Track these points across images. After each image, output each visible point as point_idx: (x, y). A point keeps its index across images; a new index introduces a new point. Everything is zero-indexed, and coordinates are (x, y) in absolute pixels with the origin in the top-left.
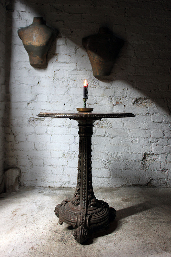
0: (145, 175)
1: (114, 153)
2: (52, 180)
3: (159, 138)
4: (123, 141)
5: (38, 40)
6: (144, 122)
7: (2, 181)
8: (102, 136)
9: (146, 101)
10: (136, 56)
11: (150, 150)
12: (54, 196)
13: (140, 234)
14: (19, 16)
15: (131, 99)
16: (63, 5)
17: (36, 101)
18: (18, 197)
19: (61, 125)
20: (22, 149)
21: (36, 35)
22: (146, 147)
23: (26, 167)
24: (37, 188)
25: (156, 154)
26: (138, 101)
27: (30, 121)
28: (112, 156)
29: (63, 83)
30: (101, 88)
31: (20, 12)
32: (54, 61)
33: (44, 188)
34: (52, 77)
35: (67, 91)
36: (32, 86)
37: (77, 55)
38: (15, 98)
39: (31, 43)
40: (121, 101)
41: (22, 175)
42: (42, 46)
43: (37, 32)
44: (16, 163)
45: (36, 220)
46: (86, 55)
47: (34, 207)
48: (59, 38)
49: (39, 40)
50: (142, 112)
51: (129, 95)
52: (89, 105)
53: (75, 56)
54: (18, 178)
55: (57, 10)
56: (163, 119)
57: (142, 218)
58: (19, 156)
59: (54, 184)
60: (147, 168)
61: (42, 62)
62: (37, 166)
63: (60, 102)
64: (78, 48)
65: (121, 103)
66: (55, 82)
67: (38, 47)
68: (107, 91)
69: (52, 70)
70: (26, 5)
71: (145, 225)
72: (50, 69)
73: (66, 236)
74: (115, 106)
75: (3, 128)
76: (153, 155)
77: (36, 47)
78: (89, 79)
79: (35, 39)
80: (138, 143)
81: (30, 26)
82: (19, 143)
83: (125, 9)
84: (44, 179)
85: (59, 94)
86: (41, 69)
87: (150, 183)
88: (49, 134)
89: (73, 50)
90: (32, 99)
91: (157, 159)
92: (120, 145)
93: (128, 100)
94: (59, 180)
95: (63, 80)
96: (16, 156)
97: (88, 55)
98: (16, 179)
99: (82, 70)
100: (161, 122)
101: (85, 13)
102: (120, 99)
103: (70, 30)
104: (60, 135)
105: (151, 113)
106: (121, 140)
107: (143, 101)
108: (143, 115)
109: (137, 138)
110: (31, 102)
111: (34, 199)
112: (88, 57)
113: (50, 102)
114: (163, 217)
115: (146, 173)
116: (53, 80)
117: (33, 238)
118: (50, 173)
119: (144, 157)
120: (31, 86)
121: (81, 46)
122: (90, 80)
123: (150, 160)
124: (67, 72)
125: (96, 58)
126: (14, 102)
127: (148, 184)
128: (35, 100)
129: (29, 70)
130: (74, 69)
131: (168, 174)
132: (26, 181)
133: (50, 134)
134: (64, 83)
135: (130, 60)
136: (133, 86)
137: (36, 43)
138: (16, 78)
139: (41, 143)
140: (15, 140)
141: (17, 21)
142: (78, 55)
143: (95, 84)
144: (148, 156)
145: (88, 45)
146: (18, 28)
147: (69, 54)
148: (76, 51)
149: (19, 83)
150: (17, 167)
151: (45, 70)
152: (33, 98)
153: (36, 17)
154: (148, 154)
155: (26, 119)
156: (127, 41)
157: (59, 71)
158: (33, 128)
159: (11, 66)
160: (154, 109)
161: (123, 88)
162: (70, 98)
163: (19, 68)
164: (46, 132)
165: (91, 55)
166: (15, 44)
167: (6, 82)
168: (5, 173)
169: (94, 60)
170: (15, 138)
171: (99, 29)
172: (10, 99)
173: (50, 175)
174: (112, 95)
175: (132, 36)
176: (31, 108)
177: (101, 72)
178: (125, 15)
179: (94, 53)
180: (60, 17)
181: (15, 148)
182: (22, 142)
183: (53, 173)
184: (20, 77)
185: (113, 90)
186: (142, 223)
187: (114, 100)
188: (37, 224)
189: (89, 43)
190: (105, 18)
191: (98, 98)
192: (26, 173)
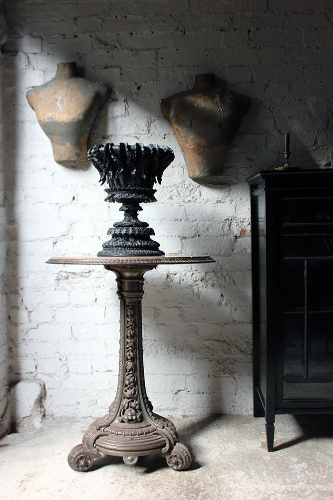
5: (67, 109)
7: (6, 409)
8: (214, 304)
10: (278, 129)
14: (29, 62)
16: (118, 35)
17: (70, 237)
18: (38, 445)
20: (46, 338)
21: (62, 99)
24: (79, 421)
27: (59, 280)
30: (207, 202)
31: (30, 56)
37: (152, 135)
39: (52, 116)
41: (47, 393)
42: (75, 121)
43: (64, 94)
44: (35, 368)
46: (171, 134)
48: (111, 102)
49: (69, 109)
52: (183, 241)
53: (149, 137)
54: (41, 400)
55: (105, 45)
57: (307, 493)
58: (39, 355)
61: (78, 155)
62: (78, 374)
64: (154, 120)
67: (67, 124)
68: (220, 208)
70: (42, 40)
74: (238, 239)
75: (3, 296)
77: (63, 124)
78: (179, 185)
79: (60, 109)
81: (51, 82)
82: (40, 327)
83: (249, 31)
84: (93, 401)
86: (78, 170)
88: (101, 306)
89: (143, 126)
90: (61, 234)
96: (35, 355)
97: (175, 134)
98: (36, 402)
101: (165, 48)
102: (249, 224)
103: (135, 84)
110: (60, 239)
112: (176, 139)
113: (99, 238)
118: (107, 388)
120: (59, 205)
121: (159, 116)
122: (182, 187)
125: (190, 139)
126: (25, 241)
128: (68, 234)
129: (54, 174)
132: (57, 407)
133: (103, 305)
135: (266, 139)
137: (64, 115)
138: (27, 191)
139: (84, 324)
140: (30, 321)
141: (24, 73)
142: (154, 136)
143: (194, 195)
145: (172, 114)
146: (27, 88)
147: (135, 136)
148: (149, 126)
149: (34, 202)
150: (37, 377)
151: (87, 172)
152: (64, 230)
153: (62, 63)
155: (50, 275)
156: (256, 99)
158: (66, 293)
159: (16, 166)
163: (33, 171)
164: (95, 302)
165: (180, 134)
166: (22, 122)
167: (6, 200)
168: (12, 390)
169: (187, 144)
170: (29, 316)
171: (196, 78)
172: (16, 235)
173: (107, 392)
174: (232, 215)
175: (267, 86)
176: (60, 251)
177: (204, 168)
178: (249, 44)
179: (185, 130)
180: (112, 59)
181: (30, 337)
182: (46, 324)
183: (112, 388)
184: (35, 189)
185: (232, 204)
187: (237, 226)
189: (174, 109)
190: (207, 55)
191: (201, 223)
192: (55, 390)
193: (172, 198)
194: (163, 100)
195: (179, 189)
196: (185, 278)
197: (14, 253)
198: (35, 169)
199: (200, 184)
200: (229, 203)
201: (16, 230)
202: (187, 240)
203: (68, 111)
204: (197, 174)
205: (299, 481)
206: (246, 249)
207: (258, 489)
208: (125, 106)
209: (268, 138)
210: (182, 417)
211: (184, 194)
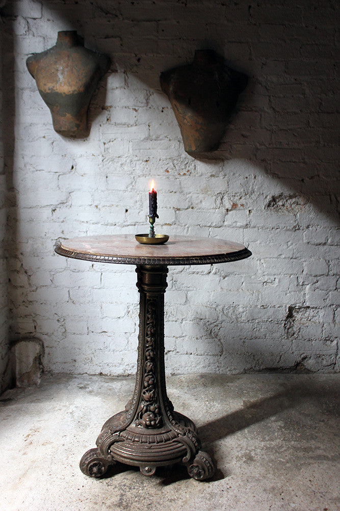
0: (290, 349)
1: (230, 307)
2: (105, 362)
3: (320, 276)
4: (246, 283)
5: (68, 79)
6: (289, 243)
7: (7, 365)
8: (205, 273)
9: (294, 200)
10: (273, 108)
11: (302, 300)
12: (109, 395)
13: (277, 486)
14: (28, 28)
15: (262, 198)
16: (120, 3)
17: (68, 205)
18: (39, 400)
20: (45, 300)
21: (63, 70)
22: (293, 293)
23: (53, 336)
24: (75, 378)
25: (313, 308)
28: (225, 312)
29: (123, 166)
30: (201, 176)
31: (30, 20)
32: (102, 122)
33: (91, 377)
34: (101, 155)
35: (132, 183)
36: (59, 175)
37: (150, 108)
38: (26, 199)
39: (53, 87)
40: (243, 201)
41: (45, 352)
42: (76, 92)
43: (64, 64)
44: (34, 328)
45: (70, 457)
46: (169, 108)
47: (68, 423)
48: (111, 73)
49: (70, 80)
50: (285, 223)
51: (259, 189)
52: (177, 212)
53: (147, 110)
54: (39, 359)
55: (106, 14)
56: (327, 237)
57: (283, 449)
58: (38, 316)
59: (110, 369)
60: (295, 335)
61: (78, 126)
62: (74, 334)
63: (117, 206)
64: (152, 93)
65: (241, 205)
66: (106, 165)
67: (68, 95)
68: (214, 182)
70: (42, 5)
71: (288, 465)
72: (95, 139)
73: (128, 494)
74: (229, 213)
75: (3, 261)
76: (308, 310)
77: (64, 95)
78: (175, 158)
79: (61, 80)
80: (278, 285)
81: (51, 51)
82: (39, 289)
83: (250, 7)
84: (89, 359)
85: (116, 190)
86: (76, 139)
87: (301, 364)
88: (98, 272)
89: (142, 98)
90: (60, 201)
91: (315, 318)
92: (240, 290)
93: (257, 199)
94: (120, 362)
95: (123, 162)
96: (34, 315)
97: (173, 109)
98: (35, 359)
99: (161, 140)
100: (325, 244)
101: (166, 19)
102: (241, 198)
103: (135, 56)
104: (120, 272)
105: (304, 225)
106: (242, 281)
107: (287, 201)
108: (287, 230)
109: (275, 277)
110: (59, 206)
111: (70, 405)
112: (173, 113)
113: (97, 207)
114: (325, 446)
115: (293, 345)
116: (103, 161)
117: (62, 499)
118: (102, 348)
119: (289, 314)
120: (58, 174)
121: (158, 90)
122: (177, 160)
123: (301, 320)
124: (131, 143)
125: (189, 116)
126: (24, 208)
127: (296, 367)
128: (66, 202)
129: (53, 143)
130: (143, 137)
131: (337, 346)
132: (54, 364)
133: (99, 270)
134: (126, 168)
135: (261, 116)
136: (267, 171)
137: (65, 87)
138: (27, 159)
139: (81, 288)
140: (29, 284)
141: (24, 39)
142: (152, 108)
143: (190, 169)
144: (298, 312)
145: (171, 89)
146: (27, 55)
147: (134, 108)
148: (148, 99)
149: (33, 169)
150: (36, 336)
151: (86, 141)
152: (63, 198)
153: (64, 31)
154: (297, 307)
155: (49, 240)
156: (254, 77)
157: (115, 142)
159: (16, 133)
160: (311, 216)
161: (247, 175)
162: (138, 198)
163: (33, 139)
164: (91, 267)
165: (178, 111)
166: (22, 89)
167: (6, 167)
169: (185, 120)
170: (29, 279)
171: (195, 53)
172: (15, 202)
173: (102, 352)
174: (224, 189)
175: (265, 65)
176: (59, 218)
177: (200, 144)
178: (249, 20)
179: (184, 107)
180: (113, 29)
181: (30, 299)
182: (44, 287)
183: (106, 347)
184: (34, 158)
185: (225, 179)
186: (282, 460)
187: (229, 199)
188: (73, 465)
189: (174, 84)
190: (207, 29)
191: (195, 196)
192: (53, 348)
193: (168, 171)
194: (162, 73)
195: (175, 162)
197: (14, 219)
198: (35, 137)
199: (195, 158)
200: (223, 177)
201: (16, 197)
202: (180, 212)
203: (69, 83)
204: (193, 149)
205: (276, 439)
206: (236, 222)
207: (240, 445)
208: (125, 77)
209: (263, 116)
210: (171, 375)
211: (180, 167)
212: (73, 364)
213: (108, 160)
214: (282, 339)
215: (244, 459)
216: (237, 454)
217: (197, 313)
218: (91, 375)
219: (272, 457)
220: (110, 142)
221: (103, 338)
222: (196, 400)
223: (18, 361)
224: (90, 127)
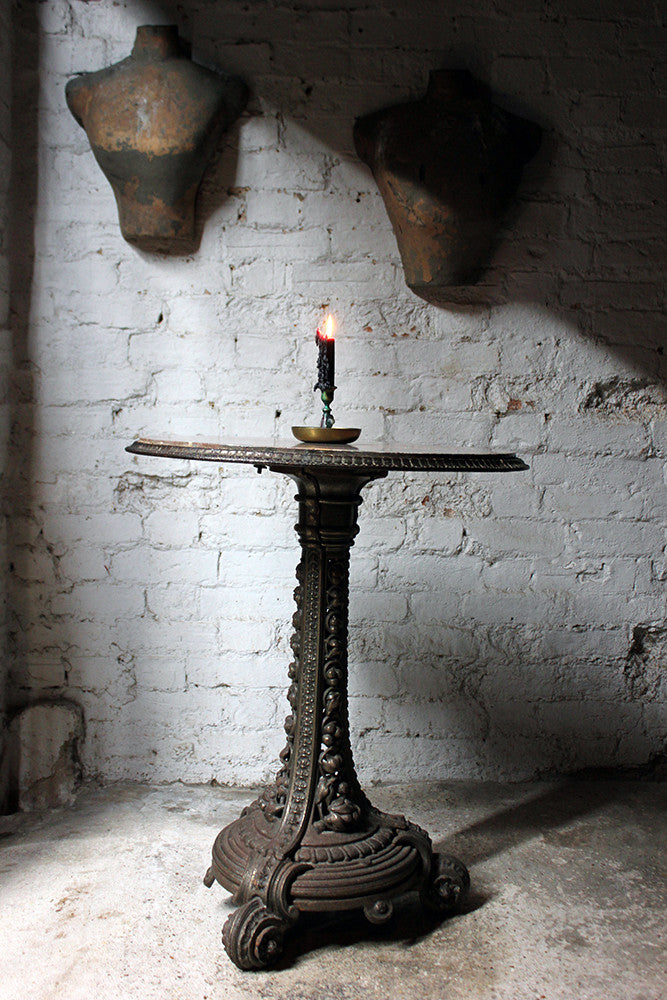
0: (639, 726)
1: (504, 629)
2: (224, 755)
4: (539, 576)
5: (160, 125)
6: (634, 487)
8: (449, 553)
9: (641, 393)
10: (594, 195)
11: (663, 613)
14: (72, 18)
15: (573, 387)
17: (150, 401)
18: (77, 834)
19: (264, 505)
20: (89, 613)
21: (149, 104)
22: (642, 598)
23: (106, 696)
24: (156, 790)
26: (606, 394)
27: (122, 491)
28: (494, 641)
29: (272, 316)
30: (441, 339)
31: (76, 5)
32: (228, 221)
33: (191, 789)
34: (223, 293)
35: (290, 354)
36: (131, 334)
37: (332, 193)
38: (54, 386)
39: (128, 139)
40: (531, 394)
41: (87, 731)
42: (176, 152)
43: (152, 94)
44: (63, 676)
45: (167, 940)
46: (373, 194)
47: (154, 876)
48: (249, 117)
49: (164, 126)
50: (623, 444)
51: (567, 368)
52: (389, 417)
53: (325, 197)
54: (73, 747)
57: (650, 923)
58: (74, 648)
59: (236, 771)
60: (649, 693)
61: (176, 226)
62: (155, 690)
63: (257, 404)
64: (337, 160)
65: (528, 403)
66: (234, 313)
67: (159, 157)
68: (469, 353)
69: (222, 261)
72: (212, 258)
74: (502, 420)
77: (151, 157)
78: (385, 300)
79: (145, 124)
80: (609, 580)
81: (122, 67)
82: (77, 589)
84: (187, 748)
85: (255, 369)
86: (170, 258)
87: (662, 760)
88: (210, 548)
89: (314, 172)
90: (131, 392)
92: (527, 591)
93: (562, 389)
94: (256, 754)
95: (272, 307)
96: (64, 648)
97: (384, 193)
98: (64, 748)
99: (354, 262)
101: (367, 7)
102: (527, 389)
103: (300, 81)
104: (261, 551)
105: (665, 448)
106: (531, 571)
107: (626, 395)
108: (629, 458)
109: (604, 560)
110: (128, 403)
111: (151, 841)
112: (382, 204)
113: (212, 404)
115: (645, 716)
116: (227, 304)
118: (218, 723)
119: (635, 644)
120: (128, 332)
121: (348, 154)
122: (390, 305)
123: (661, 658)
124: (289, 267)
125: (420, 206)
127: (653, 766)
128: (146, 395)
129: (119, 264)
130: (317, 255)
132: (107, 759)
133: (215, 546)
134: (277, 320)
135: (570, 213)
136: (584, 329)
137: (154, 139)
138: (60, 299)
139: (173, 586)
140: (57, 576)
141: (61, 41)
142: (337, 194)
143: (416, 324)
144: (654, 641)
145: (380, 150)
146: (68, 76)
147: (297, 192)
148: (326, 174)
149: (75, 322)
150: (68, 694)
151: (191, 262)
152: (138, 385)
153: (148, 26)
154: (652, 630)
155: (104, 479)
156: (553, 130)
157: (254, 265)
158: (137, 519)
159: (37, 242)
161: (540, 338)
162: (303, 386)
163: (75, 255)
164: (197, 539)
165: (394, 194)
166: (54, 148)
167: (13, 316)
168: (14, 723)
169: (412, 214)
170: (56, 565)
171: (431, 77)
172: (31, 392)
173: (217, 731)
174: (491, 368)
175: (576, 104)
176: (127, 429)
177: (442, 268)
178: (543, 10)
179: (410, 184)
180: (254, 24)
181: (57, 610)
182: (90, 583)
183: (227, 721)
184: (78, 296)
185: (493, 345)
186: (650, 944)
187: (501, 391)
188: (176, 956)
189: (386, 139)
190: (455, 29)
191: (427, 383)
192: (106, 723)
193: (369, 329)
194: (358, 119)
195: (385, 309)
196: (389, 496)
197: (27, 429)
198: (79, 251)
199: (429, 301)
200: (488, 343)
201: (32, 381)
202: (396, 417)
203: (162, 133)
204: (427, 278)
205: (630, 903)
206: (517, 440)
207: (551, 916)
208: (279, 127)
209: (574, 213)
210: (371, 784)
211: (394, 321)
212: (151, 761)
213: (239, 302)
214: (620, 701)
215: (565, 942)
216: (548, 932)
217: (432, 642)
218: (192, 785)
219: (627, 938)
220: (243, 264)
221: (220, 699)
222: (436, 831)
223: (25, 752)
224: (202, 232)
